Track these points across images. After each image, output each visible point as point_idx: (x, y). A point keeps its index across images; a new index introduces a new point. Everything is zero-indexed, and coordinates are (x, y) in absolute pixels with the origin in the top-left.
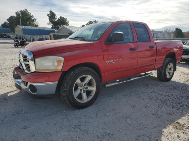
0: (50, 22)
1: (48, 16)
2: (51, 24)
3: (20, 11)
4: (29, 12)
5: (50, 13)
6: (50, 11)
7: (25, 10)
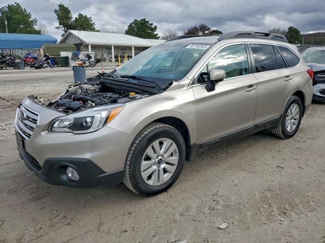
0: (60, 24)
1: (56, 13)
2: (63, 29)
3: (7, 6)
4: (23, 9)
5: (59, 8)
6: (60, 4)
7: (15, 5)
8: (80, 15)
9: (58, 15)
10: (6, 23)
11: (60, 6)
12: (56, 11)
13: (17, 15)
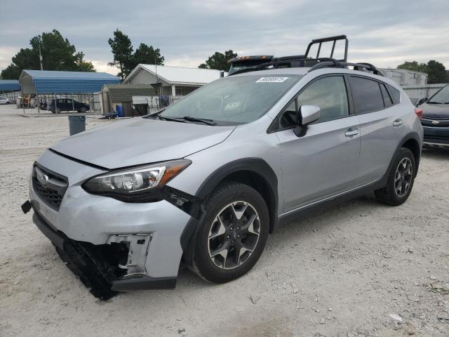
0: (116, 58)
1: (110, 43)
2: (119, 65)
3: (41, 35)
4: (64, 39)
5: (115, 36)
6: (116, 31)
7: (53, 33)
8: (143, 46)
9: (114, 47)
10: (41, 58)
11: (115, 34)
12: (110, 41)
13: (57, 49)
